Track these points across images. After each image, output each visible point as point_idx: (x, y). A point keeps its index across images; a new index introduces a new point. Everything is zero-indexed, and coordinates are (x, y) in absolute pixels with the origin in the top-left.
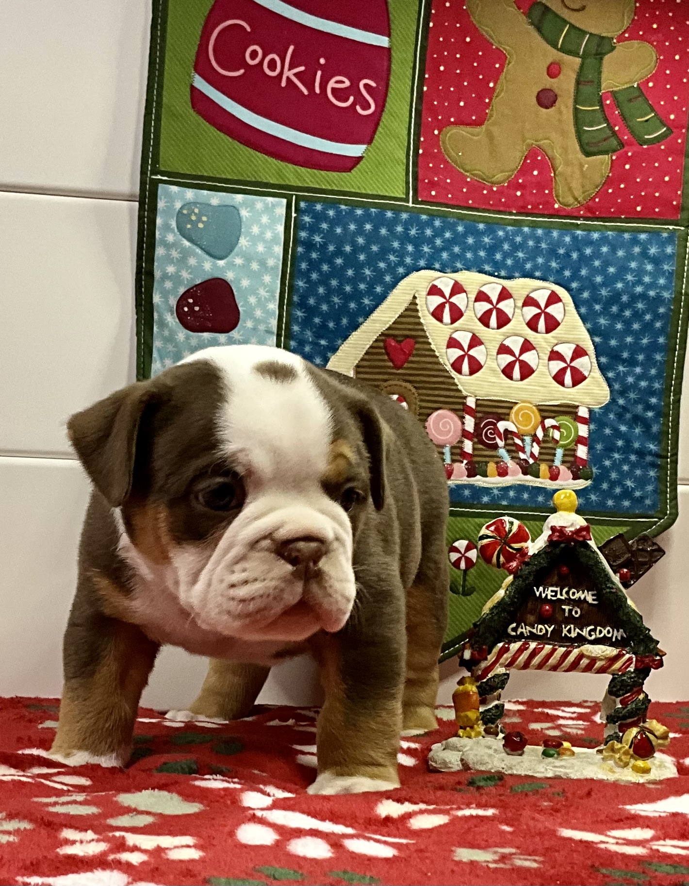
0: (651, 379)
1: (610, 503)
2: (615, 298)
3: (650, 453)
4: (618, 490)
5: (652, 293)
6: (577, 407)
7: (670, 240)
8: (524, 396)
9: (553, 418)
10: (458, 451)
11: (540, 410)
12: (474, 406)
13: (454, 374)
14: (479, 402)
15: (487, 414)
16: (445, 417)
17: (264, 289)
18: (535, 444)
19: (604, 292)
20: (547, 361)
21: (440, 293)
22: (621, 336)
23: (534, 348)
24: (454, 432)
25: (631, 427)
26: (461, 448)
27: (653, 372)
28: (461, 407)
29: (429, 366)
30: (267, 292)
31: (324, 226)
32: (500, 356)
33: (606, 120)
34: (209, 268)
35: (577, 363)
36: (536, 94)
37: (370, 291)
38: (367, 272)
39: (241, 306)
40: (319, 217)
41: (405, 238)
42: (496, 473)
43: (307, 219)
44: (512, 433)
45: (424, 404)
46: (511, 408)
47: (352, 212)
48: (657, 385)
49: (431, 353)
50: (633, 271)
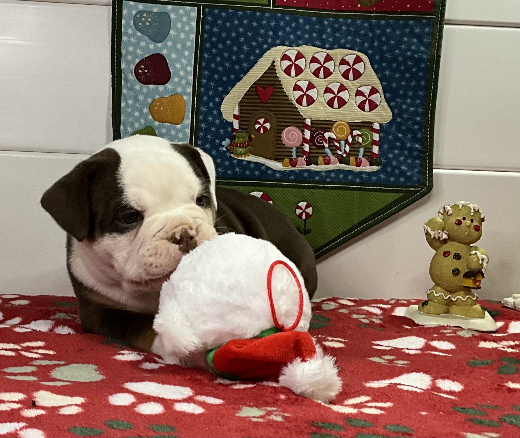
0: (417, 106)
1: (392, 179)
2: (395, 59)
3: (416, 149)
4: (397, 172)
5: (416, 56)
6: (373, 123)
7: (428, 25)
8: (340, 117)
9: (358, 130)
10: (301, 150)
11: (350, 126)
12: (310, 124)
13: (297, 105)
14: (313, 122)
15: (318, 129)
16: (292, 131)
17: (185, 59)
18: (347, 145)
19: (388, 56)
20: (354, 97)
21: (289, 59)
22: (399, 81)
23: (347, 89)
24: (298, 139)
25: (405, 134)
26: (303, 149)
27: (418, 102)
28: (302, 125)
29: (283, 101)
30: (186, 61)
31: (220, 22)
32: (325, 94)
34: (153, 48)
35: (373, 97)
37: (247, 59)
38: (245, 48)
39: (172, 69)
40: (216, 17)
41: (268, 28)
42: (323, 163)
43: (209, 18)
44: (333, 139)
45: (279, 124)
46: (333, 125)
47: (236, 13)
48: (420, 110)
49: (284, 94)
50: (405, 43)
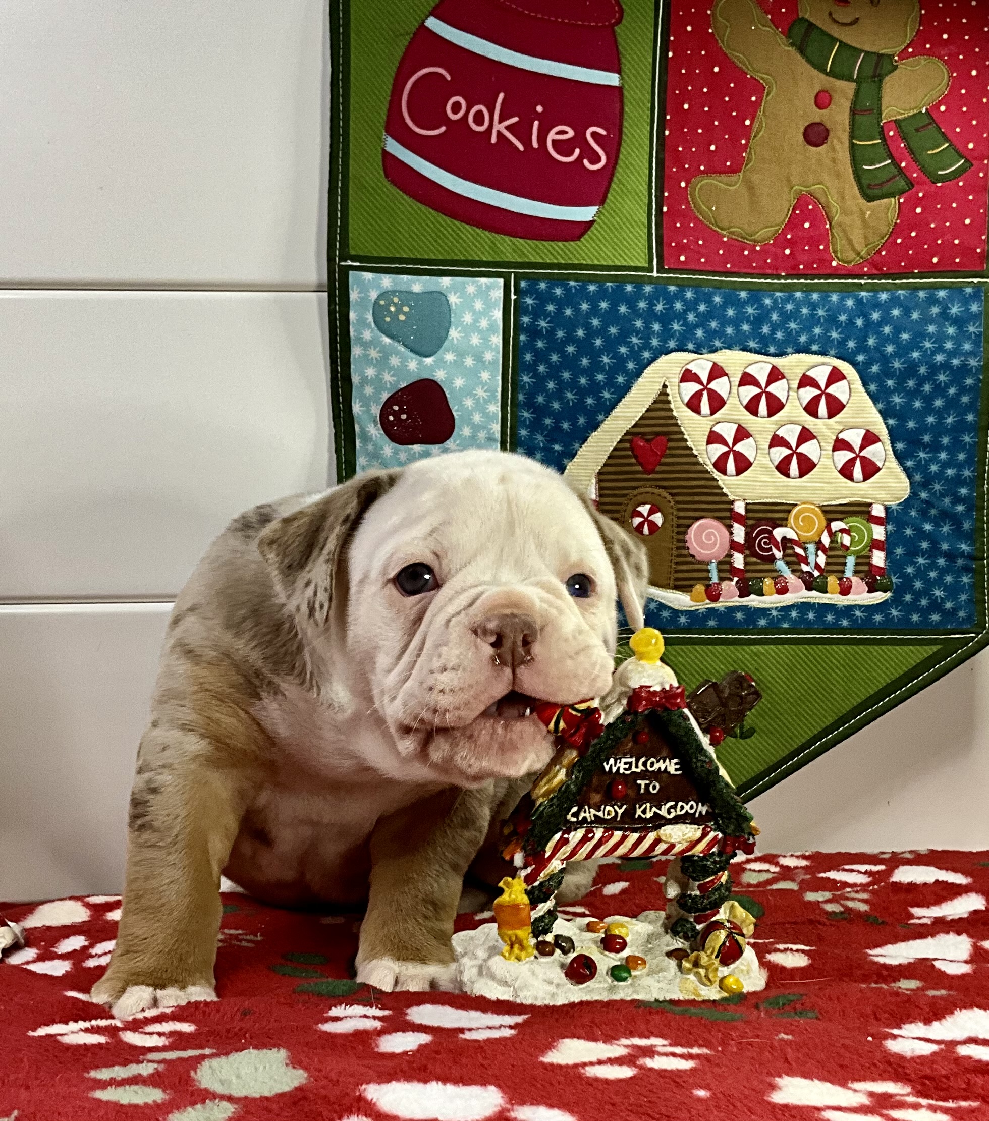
0: (960, 466)
1: (915, 618)
2: (911, 369)
3: (962, 555)
4: (924, 602)
5: (955, 362)
6: (870, 505)
7: (975, 296)
8: (804, 496)
9: (841, 520)
10: (727, 567)
11: (825, 512)
12: (743, 512)
13: (716, 474)
14: (750, 507)
15: (760, 521)
16: (707, 528)
17: (483, 388)
18: (820, 553)
19: (897, 365)
20: (831, 452)
21: (695, 378)
22: (920, 415)
23: (814, 437)
24: (720, 544)
25: (937, 525)
26: (731, 563)
27: (961, 456)
28: (728, 514)
29: (687, 467)
30: (485, 391)
31: (551, 308)
32: (772, 449)
33: (891, 156)
34: (415, 367)
35: (868, 452)
36: (802, 129)
37: (610, 383)
38: (606, 360)
39: (457, 411)
40: (544, 298)
41: (650, 315)
42: (774, 590)
43: (529, 301)
44: (791, 541)
45: (682, 514)
46: (789, 511)
47: (583, 288)
48: (967, 473)
49: (688, 452)
50: (930, 336)
